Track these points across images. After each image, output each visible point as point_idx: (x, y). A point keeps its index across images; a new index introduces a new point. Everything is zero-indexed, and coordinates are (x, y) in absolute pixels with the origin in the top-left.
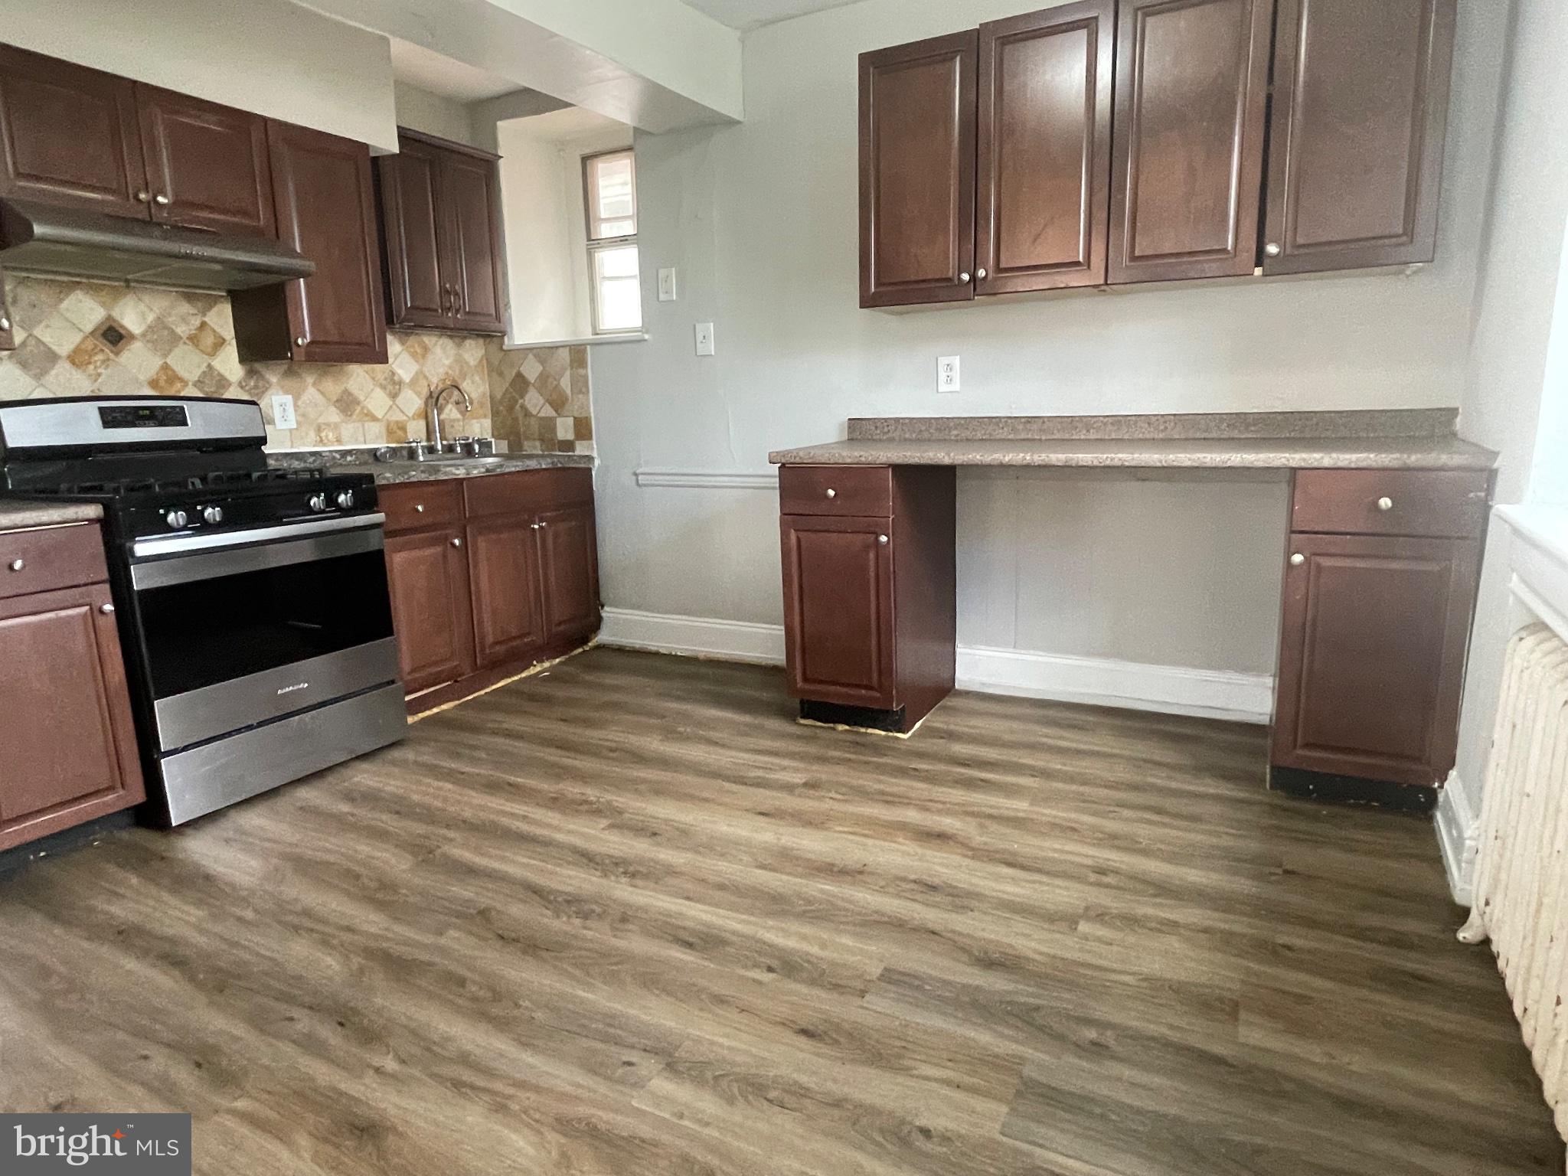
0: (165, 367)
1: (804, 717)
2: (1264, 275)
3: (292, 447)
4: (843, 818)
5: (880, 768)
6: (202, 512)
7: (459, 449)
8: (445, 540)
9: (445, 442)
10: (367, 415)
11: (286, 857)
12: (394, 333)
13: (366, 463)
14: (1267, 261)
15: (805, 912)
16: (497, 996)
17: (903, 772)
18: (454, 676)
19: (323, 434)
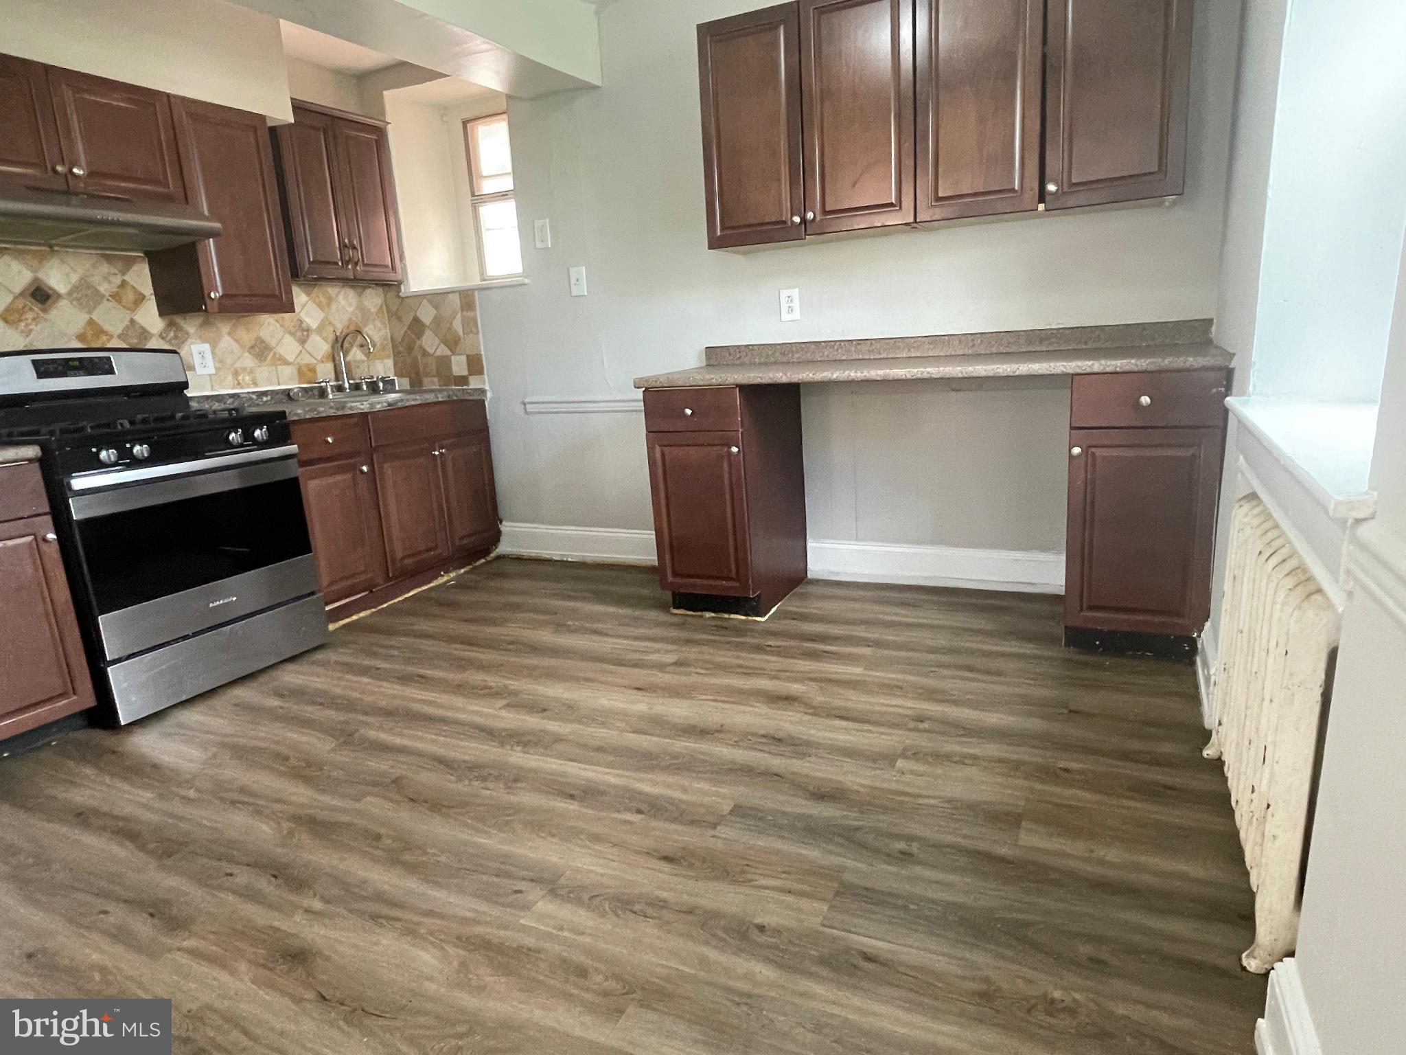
0: (91, 322)
1: (676, 607)
2: (1046, 210)
3: (212, 390)
4: (705, 689)
5: (740, 647)
6: (131, 449)
7: (365, 387)
8: (354, 468)
9: (351, 382)
10: (279, 359)
11: (223, 745)
12: (299, 285)
13: (281, 402)
14: (1048, 198)
15: (670, 765)
16: (408, 847)
17: (759, 649)
18: (369, 587)
19: (240, 378)
